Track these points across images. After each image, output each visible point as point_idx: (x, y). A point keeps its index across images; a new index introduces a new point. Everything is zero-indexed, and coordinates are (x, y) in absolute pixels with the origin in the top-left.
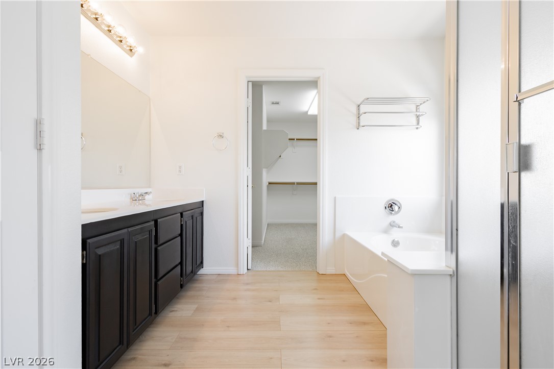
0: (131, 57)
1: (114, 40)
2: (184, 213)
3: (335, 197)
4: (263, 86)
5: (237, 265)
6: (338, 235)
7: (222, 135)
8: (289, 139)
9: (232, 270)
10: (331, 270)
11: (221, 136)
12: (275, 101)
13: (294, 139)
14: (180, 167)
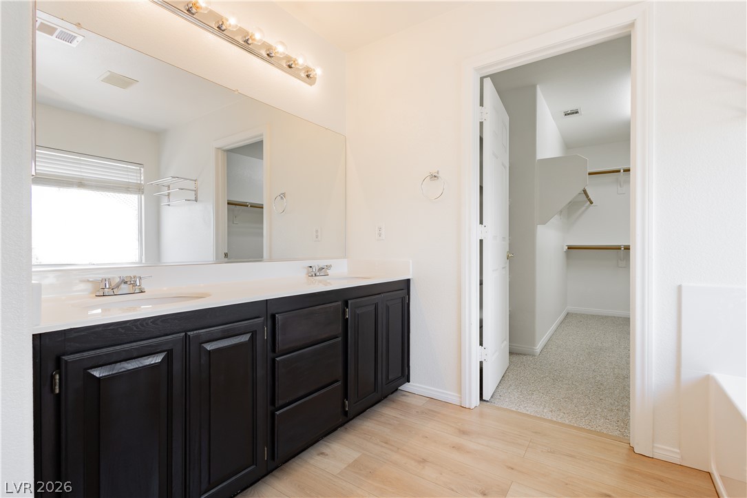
0: (311, 85)
1: (280, 67)
2: (349, 302)
3: (680, 288)
4: (538, 86)
5: (460, 389)
6: (688, 374)
7: (436, 175)
8: (590, 174)
9: (450, 396)
10: (667, 451)
11: (434, 177)
12: (569, 108)
13: (619, 171)
14: (380, 229)
